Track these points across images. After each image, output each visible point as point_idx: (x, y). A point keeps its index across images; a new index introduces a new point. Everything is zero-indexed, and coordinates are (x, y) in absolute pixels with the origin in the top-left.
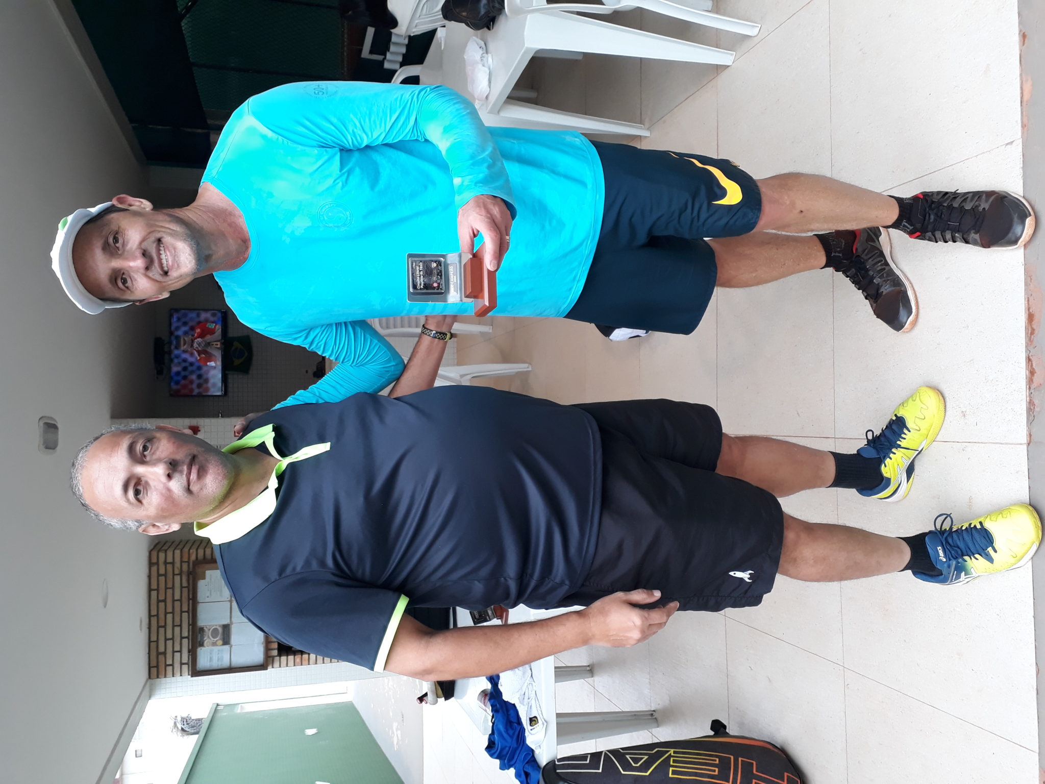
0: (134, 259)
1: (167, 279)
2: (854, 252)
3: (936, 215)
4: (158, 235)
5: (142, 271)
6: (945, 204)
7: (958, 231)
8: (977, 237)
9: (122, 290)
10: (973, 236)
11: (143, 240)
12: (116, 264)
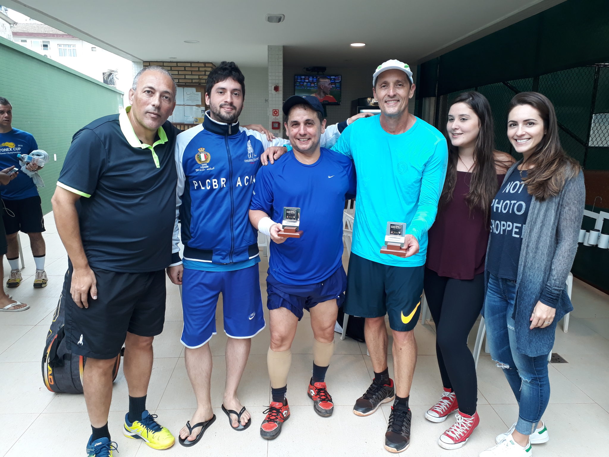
0: (393, 92)
1: (384, 103)
2: (384, 385)
3: (400, 415)
4: (401, 101)
5: (388, 94)
6: (405, 419)
7: (393, 424)
8: (390, 431)
9: (381, 85)
10: (391, 429)
11: (399, 95)
12: (392, 85)
